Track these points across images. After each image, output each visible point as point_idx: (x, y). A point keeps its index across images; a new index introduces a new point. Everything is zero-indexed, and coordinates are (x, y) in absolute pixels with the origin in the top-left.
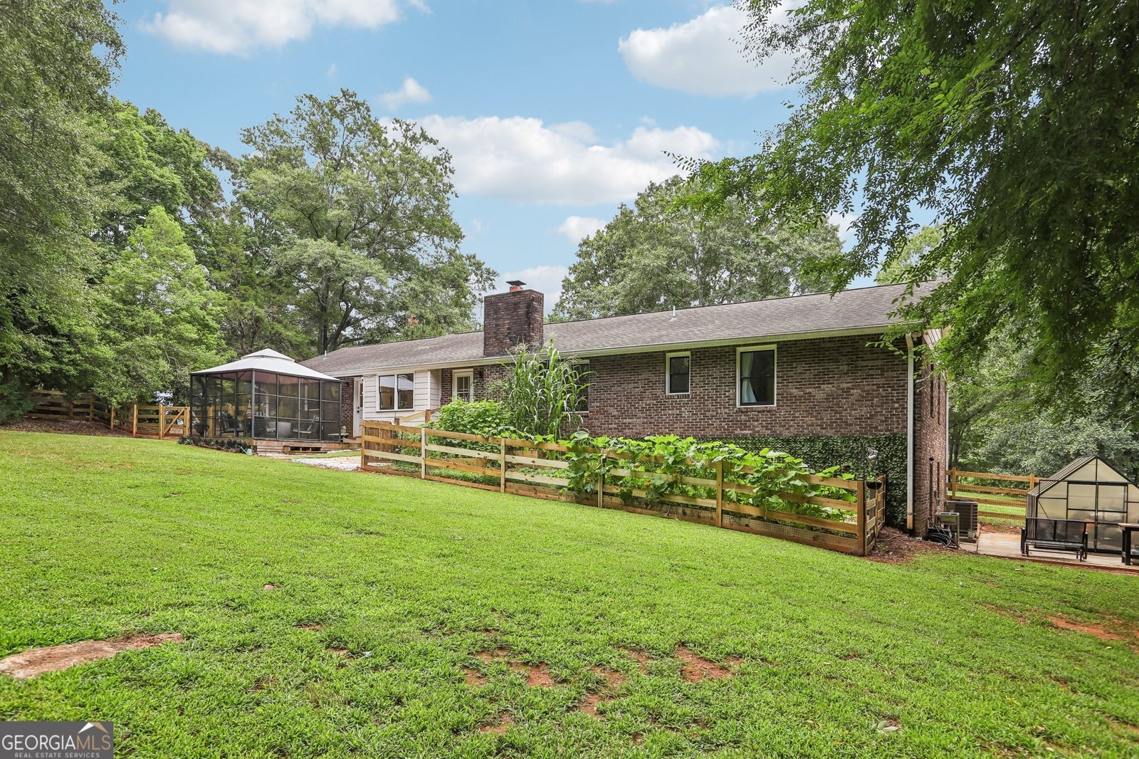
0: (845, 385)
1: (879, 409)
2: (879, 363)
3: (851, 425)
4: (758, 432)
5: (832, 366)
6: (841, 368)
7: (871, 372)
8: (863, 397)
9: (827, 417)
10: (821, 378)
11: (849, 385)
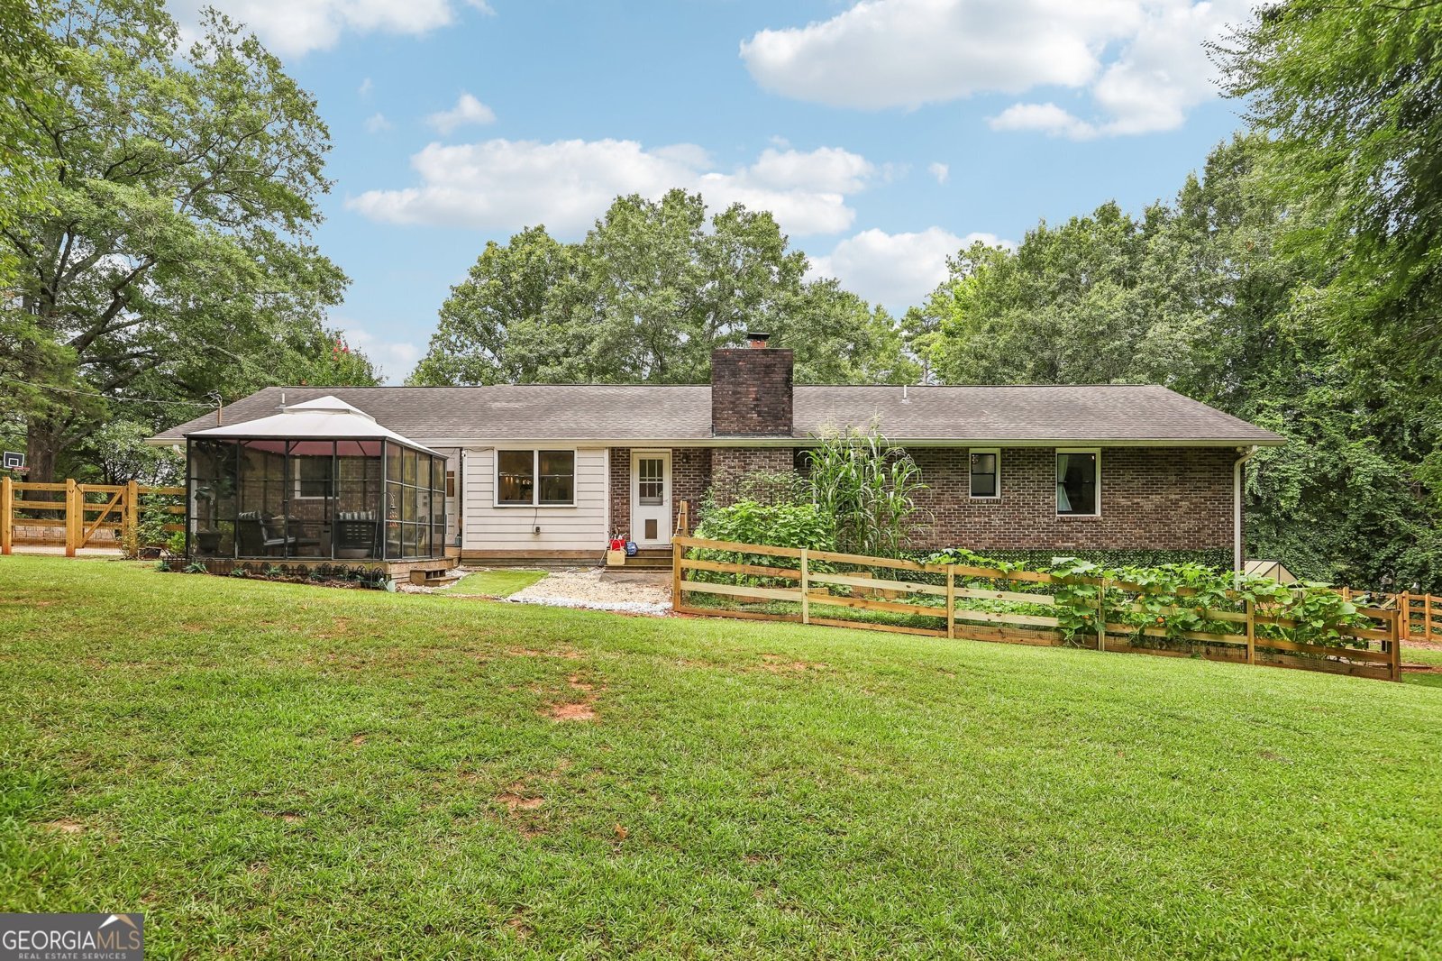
0: (1173, 497)
1: (1206, 523)
2: (1206, 475)
3: (1179, 538)
4: (1082, 544)
5: (1158, 475)
6: (1170, 478)
7: (1198, 484)
8: (1190, 509)
9: (1155, 529)
10: (1150, 488)
11: (1178, 497)
